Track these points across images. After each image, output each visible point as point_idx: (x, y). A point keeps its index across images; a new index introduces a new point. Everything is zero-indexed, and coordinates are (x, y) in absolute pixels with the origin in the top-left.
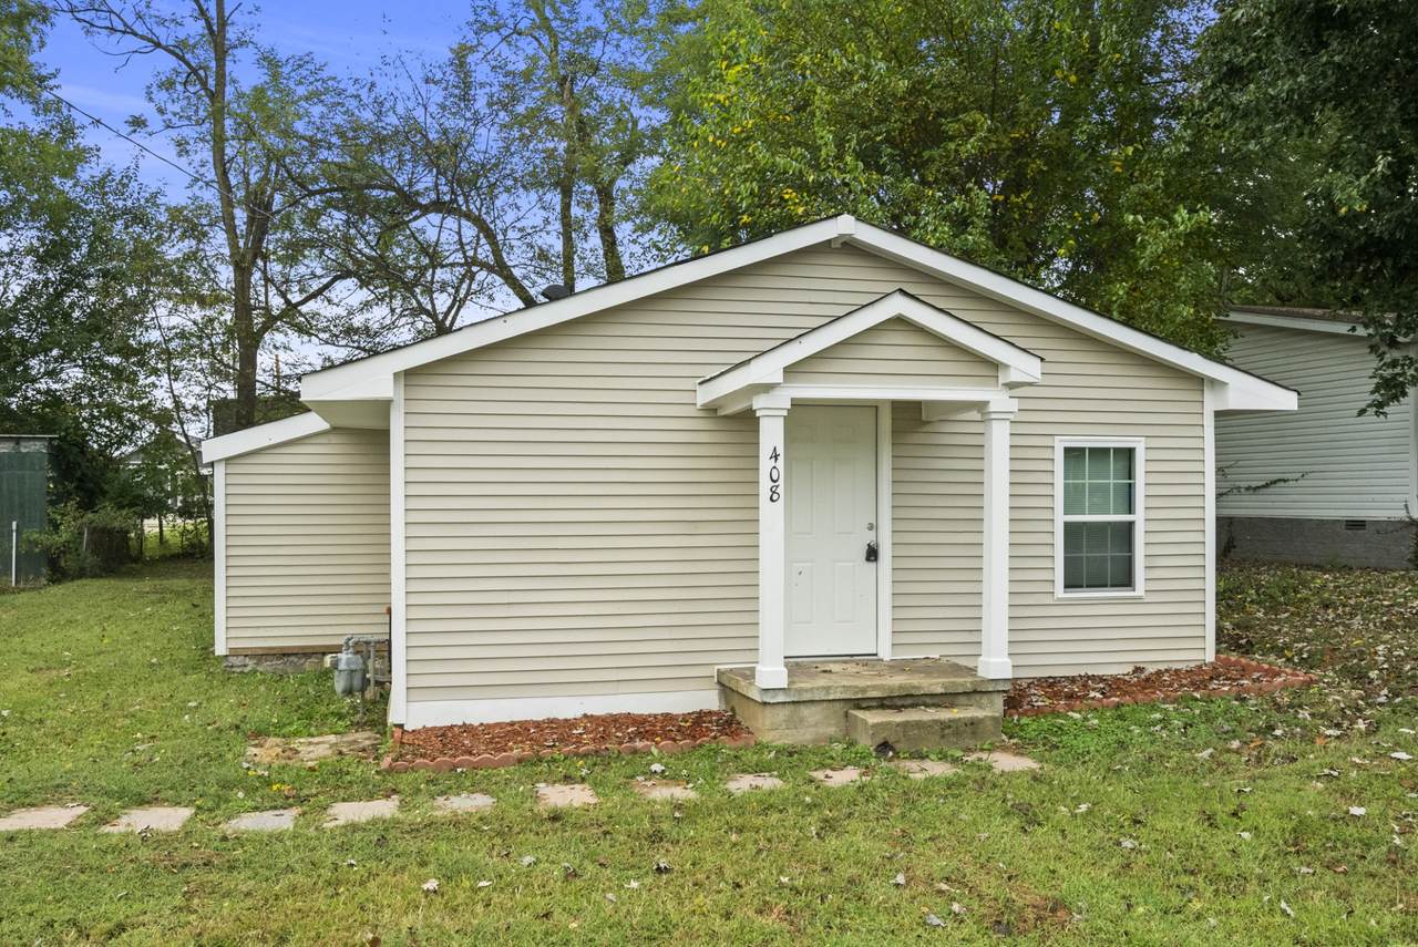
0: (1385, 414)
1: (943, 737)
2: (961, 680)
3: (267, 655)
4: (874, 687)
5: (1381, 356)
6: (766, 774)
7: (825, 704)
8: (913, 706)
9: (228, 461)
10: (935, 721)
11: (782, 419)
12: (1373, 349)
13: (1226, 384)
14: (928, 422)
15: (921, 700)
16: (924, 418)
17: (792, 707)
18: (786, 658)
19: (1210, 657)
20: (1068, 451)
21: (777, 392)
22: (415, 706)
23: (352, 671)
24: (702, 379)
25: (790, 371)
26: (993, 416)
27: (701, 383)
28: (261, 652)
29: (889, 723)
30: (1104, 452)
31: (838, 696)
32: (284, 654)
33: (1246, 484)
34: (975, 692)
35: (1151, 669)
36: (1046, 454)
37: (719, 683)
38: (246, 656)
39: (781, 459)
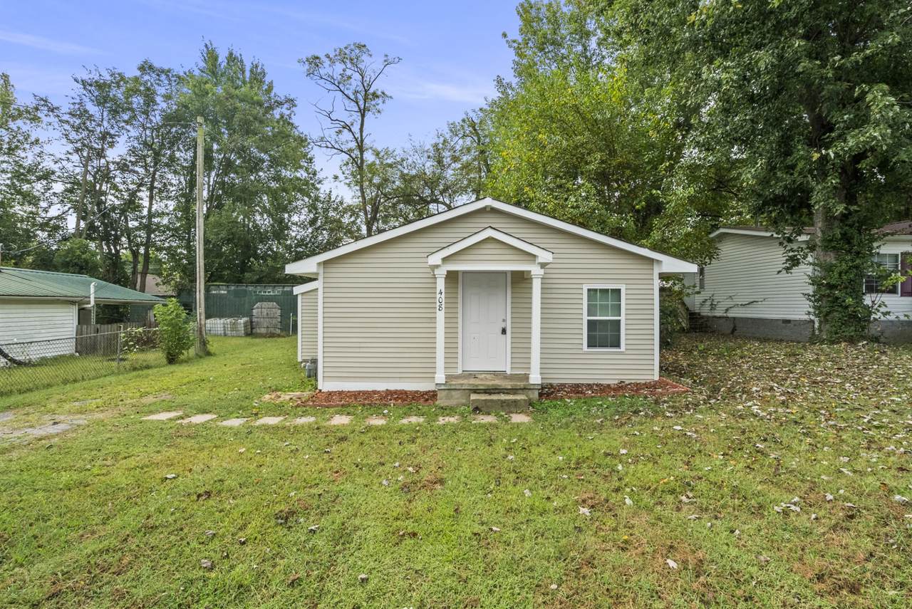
0: (791, 273)
2: (519, 384)
5: (785, 247)
7: (461, 391)
8: (499, 393)
9: (302, 294)
10: (499, 400)
11: (443, 278)
12: (781, 244)
13: (661, 261)
14: (527, 279)
15: (502, 391)
16: (525, 277)
17: (447, 391)
19: (656, 378)
20: (589, 290)
21: (438, 268)
22: (326, 383)
23: (310, 370)
25: (445, 260)
26: (532, 277)
30: (607, 290)
31: (466, 388)
33: (740, 303)
35: (627, 382)
36: (580, 291)
38: (301, 362)
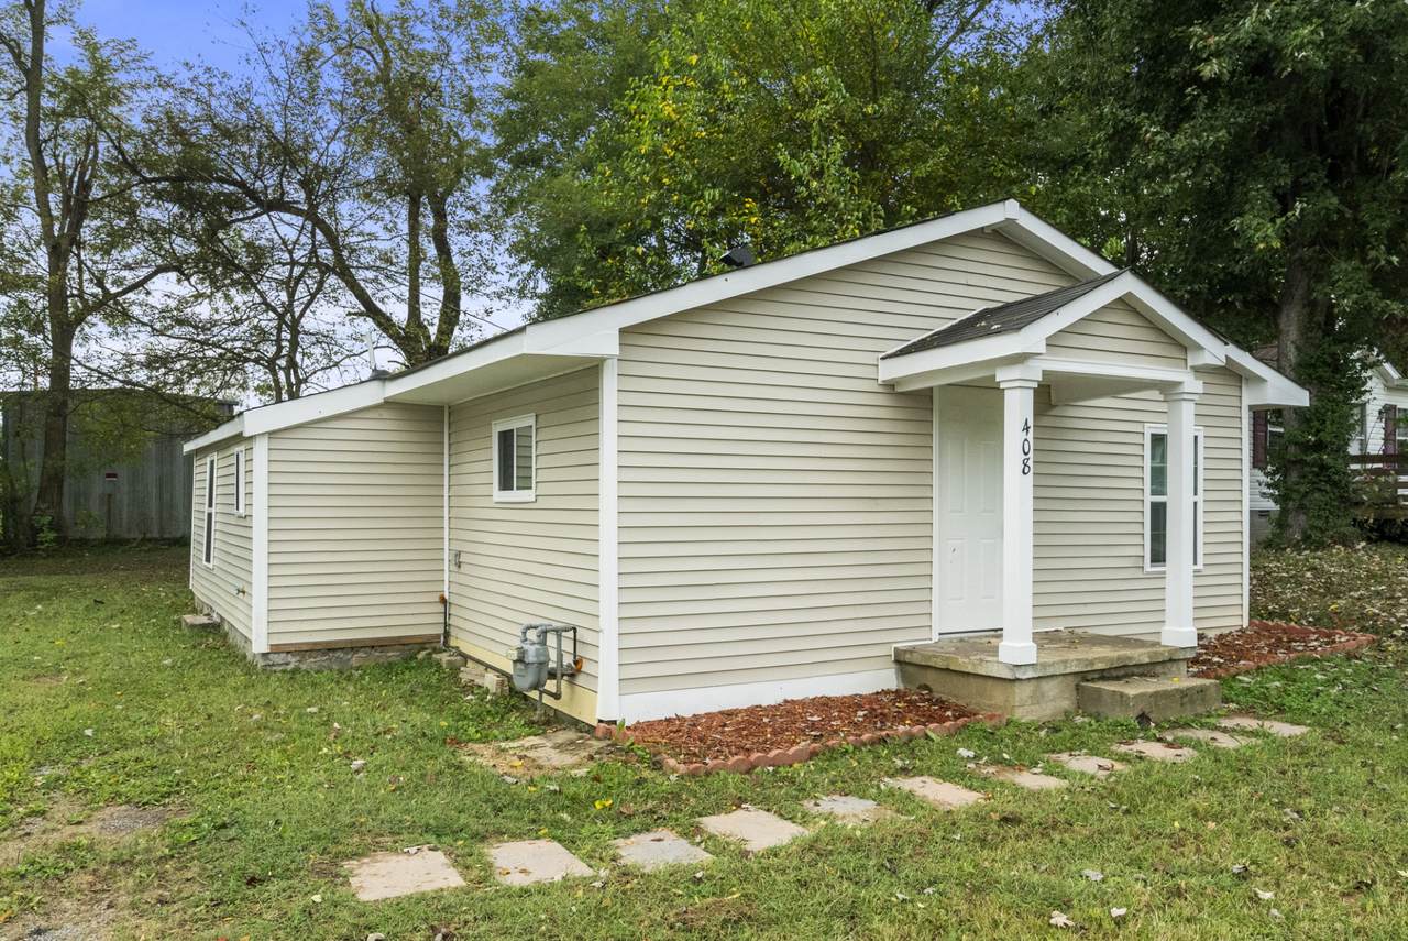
1: (1182, 705)
3: (312, 651)
4: (1100, 660)
6: (1077, 753)
7: (1062, 678)
9: (272, 434)
11: (1032, 391)
18: (940, 634)
21: (1032, 363)
24: (884, 354)
26: (1185, 396)
27: (883, 358)
28: (305, 648)
29: (1142, 695)
31: (1073, 670)
32: (329, 649)
34: (1171, 660)
36: (1141, 440)
37: (897, 661)
38: (288, 653)
39: (1031, 430)
